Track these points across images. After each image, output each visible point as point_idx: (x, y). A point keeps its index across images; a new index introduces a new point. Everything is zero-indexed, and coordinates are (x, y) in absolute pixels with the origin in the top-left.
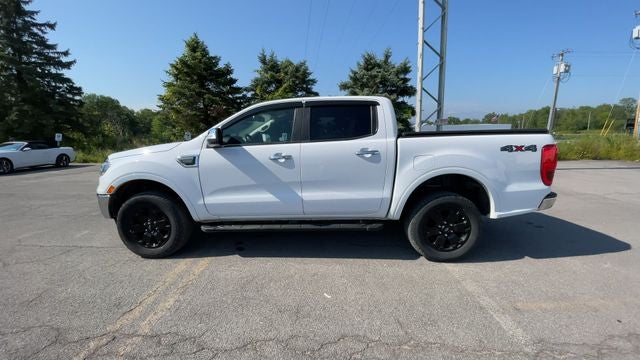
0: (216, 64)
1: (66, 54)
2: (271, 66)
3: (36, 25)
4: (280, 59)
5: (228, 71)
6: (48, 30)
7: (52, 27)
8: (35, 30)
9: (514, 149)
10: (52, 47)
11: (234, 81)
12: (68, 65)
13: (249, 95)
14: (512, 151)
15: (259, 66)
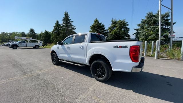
0: (101, 24)
1: (75, 27)
2: (114, 23)
3: (70, 22)
4: (117, 20)
5: (103, 26)
6: (72, 23)
7: (73, 22)
8: (70, 23)
9: (118, 47)
10: (73, 26)
11: (105, 28)
12: (75, 29)
13: (108, 31)
14: (117, 48)
15: (111, 23)
